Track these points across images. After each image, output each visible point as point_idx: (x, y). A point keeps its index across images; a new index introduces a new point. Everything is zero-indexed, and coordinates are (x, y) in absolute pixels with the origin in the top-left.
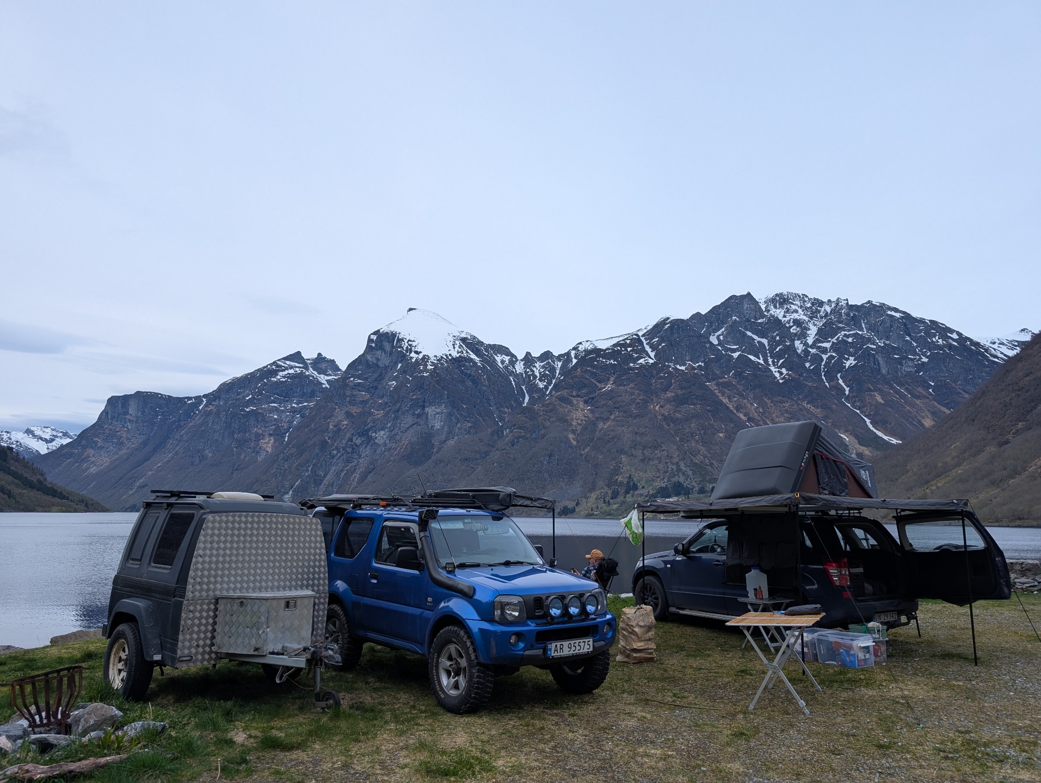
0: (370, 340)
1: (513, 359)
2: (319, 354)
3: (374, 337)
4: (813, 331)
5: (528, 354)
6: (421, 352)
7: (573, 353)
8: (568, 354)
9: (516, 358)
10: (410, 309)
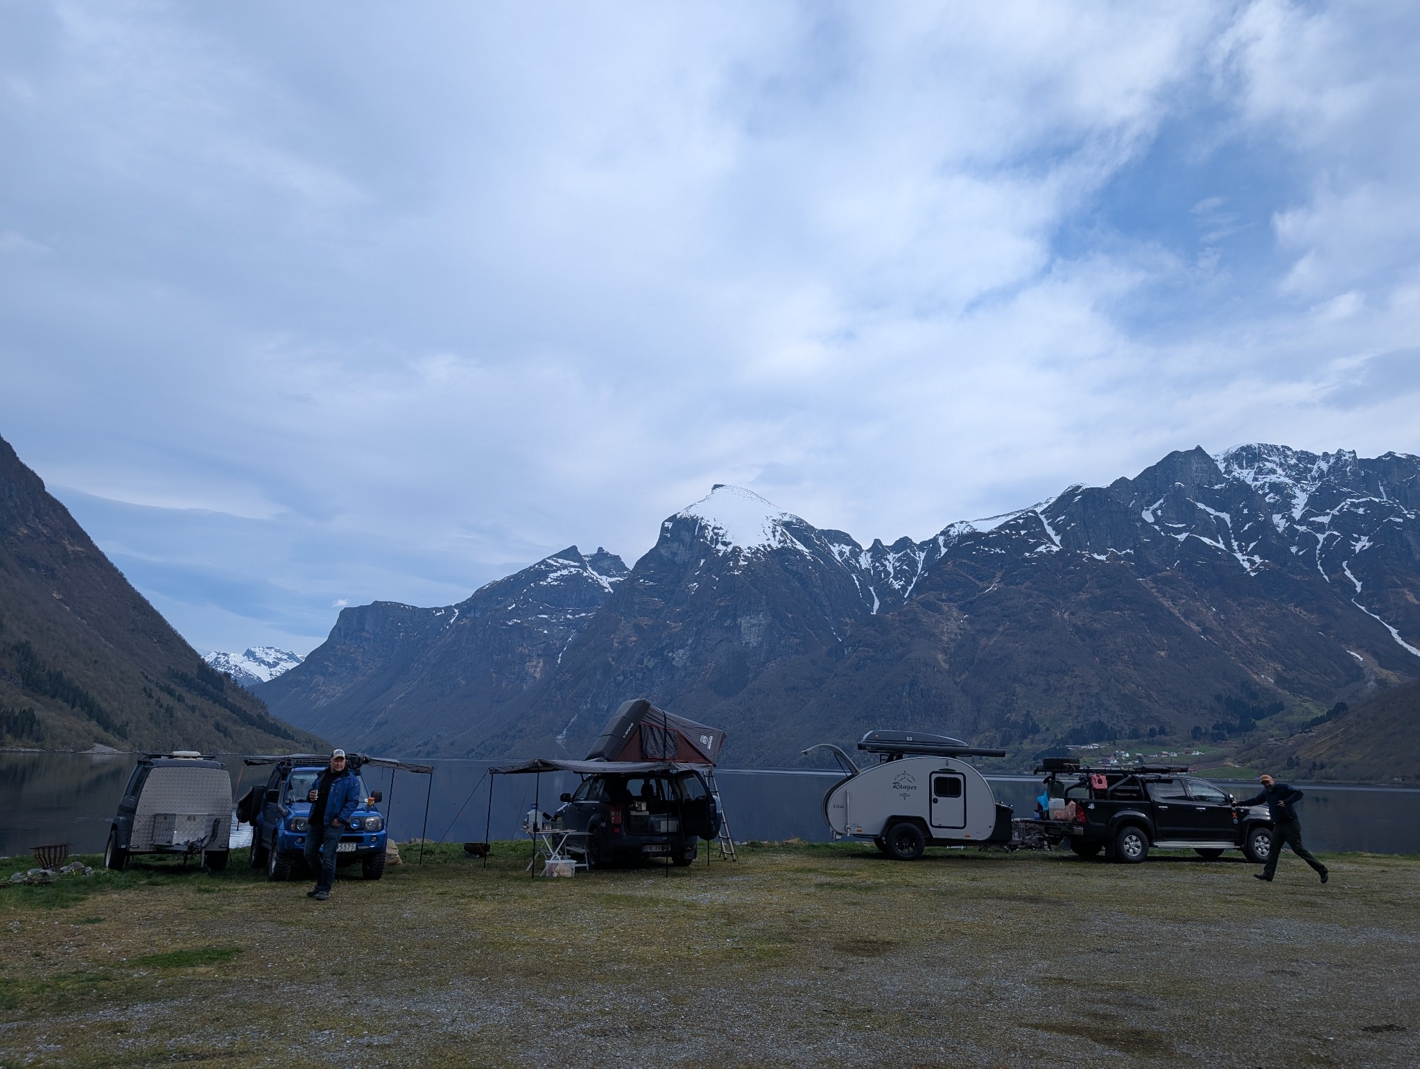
0: (664, 529)
1: (856, 549)
2: (600, 549)
3: (669, 525)
4: (1301, 500)
5: (877, 542)
6: (730, 543)
7: (941, 540)
8: (935, 540)
9: (860, 547)
10: (716, 487)
